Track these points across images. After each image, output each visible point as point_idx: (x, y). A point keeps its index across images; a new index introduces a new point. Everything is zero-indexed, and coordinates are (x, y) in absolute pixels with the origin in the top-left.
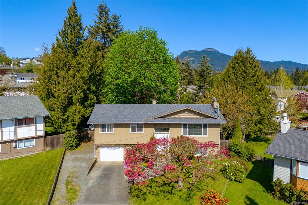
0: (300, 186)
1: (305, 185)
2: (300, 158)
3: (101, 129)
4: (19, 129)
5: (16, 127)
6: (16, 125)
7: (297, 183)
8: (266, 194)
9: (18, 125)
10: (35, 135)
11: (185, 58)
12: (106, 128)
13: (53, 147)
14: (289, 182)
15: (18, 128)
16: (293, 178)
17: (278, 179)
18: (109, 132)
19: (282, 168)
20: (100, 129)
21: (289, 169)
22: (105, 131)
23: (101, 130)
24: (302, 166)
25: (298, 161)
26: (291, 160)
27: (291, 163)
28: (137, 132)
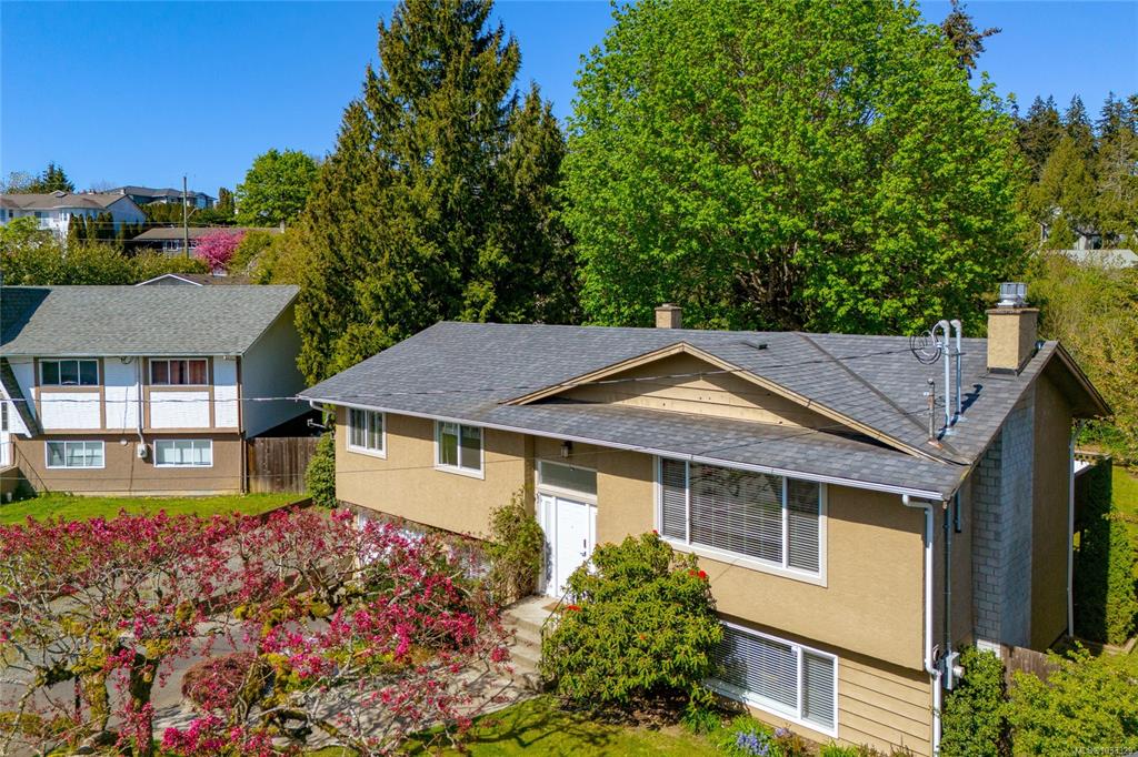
3: (353, 433)
4: (154, 396)
5: (147, 387)
6: (146, 383)
9: (154, 382)
10: (208, 426)
12: (363, 427)
13: (278, 483)
15: (152, 394)
18: (374, 452)
20: (347, 428)
22: (364, 444)
28: (460, 469)
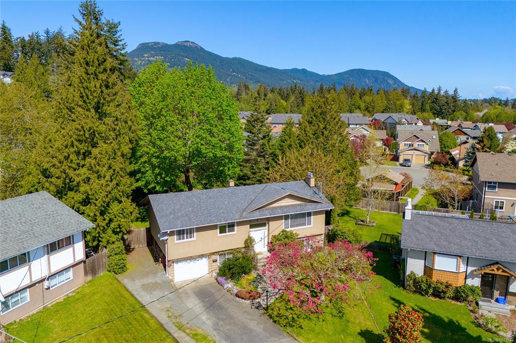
0: (436, 277)
1: (440, 276)
2: (437, 250)
4: (52, 258)
5: (49, 255)
7: (433, 274)
8: (397, 289)
9: (51, 252)
10: (73, 262)
11: (145, 55)
12: (184, 234)
13: (94, 274)
14: (423, 274)
16: (428, 271)
17: (412, 272)
18: (189, 240)
19: (416, 260)
20: (176, 236)
21: (424, 261)
22: (183, 239)
23: (177, 239)
24: (438, 257)
25: (435, 253)
26: (426, 252)
27: (425, 255)
28: (227, 234)
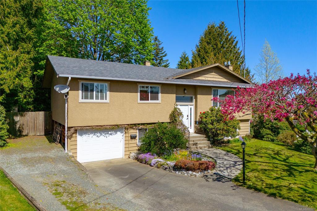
3: (82, 94)
12: (93, 91)
18: (99, 101)
20: (80, 92)
22: (92, 98)
23: (82, 96)
28: (150, 101)
